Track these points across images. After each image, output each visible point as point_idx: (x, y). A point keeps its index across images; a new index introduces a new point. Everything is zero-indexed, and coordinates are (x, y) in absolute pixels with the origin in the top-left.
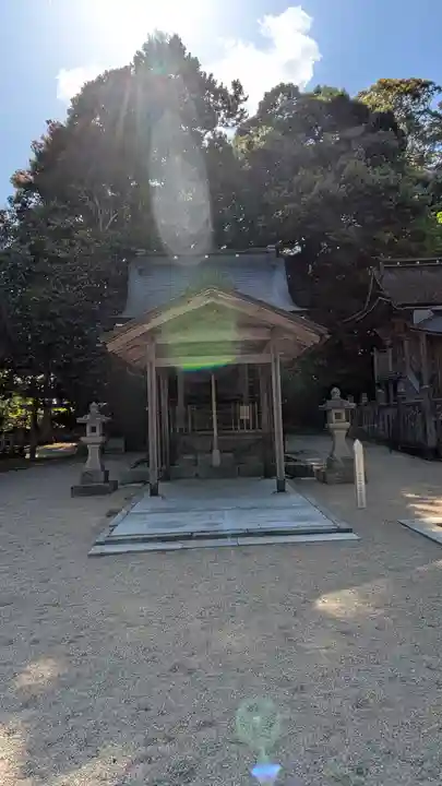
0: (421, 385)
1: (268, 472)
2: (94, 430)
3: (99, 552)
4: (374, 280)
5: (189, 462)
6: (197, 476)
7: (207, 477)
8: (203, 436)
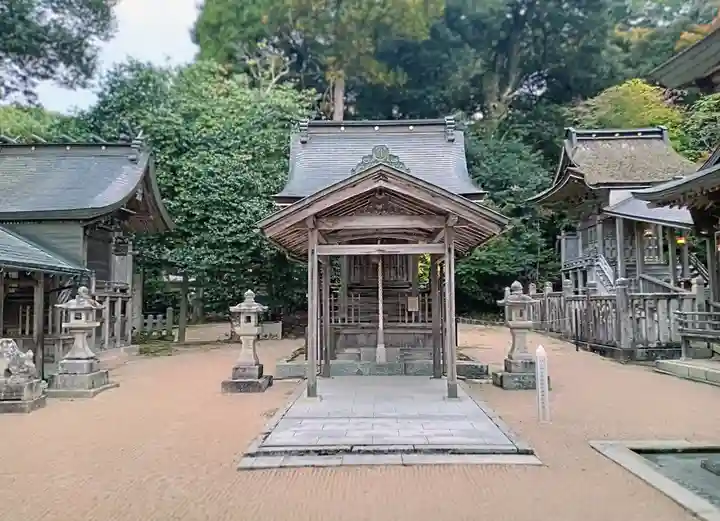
0: (616, 277)
1: (438, 371)
2: (248, 319)
3: (249, 465)
4: (566, 154)
5: (351, 356)
6: (359, 373)
7: (370, 374)
8: (367, 328)
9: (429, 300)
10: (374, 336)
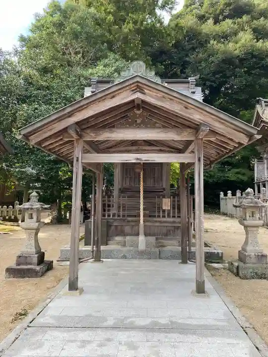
4: (258, 113)
5: (118, 243)
6: (124, 257)
7: (132, 258)
8: (132, 221)
9: (178, 201)
10: (137, 227)
